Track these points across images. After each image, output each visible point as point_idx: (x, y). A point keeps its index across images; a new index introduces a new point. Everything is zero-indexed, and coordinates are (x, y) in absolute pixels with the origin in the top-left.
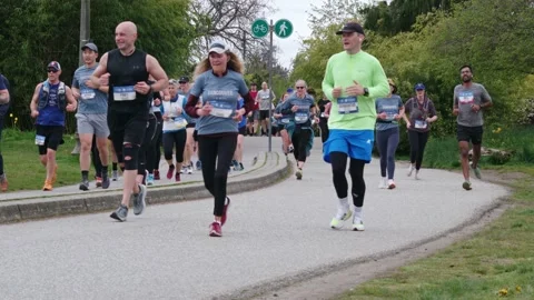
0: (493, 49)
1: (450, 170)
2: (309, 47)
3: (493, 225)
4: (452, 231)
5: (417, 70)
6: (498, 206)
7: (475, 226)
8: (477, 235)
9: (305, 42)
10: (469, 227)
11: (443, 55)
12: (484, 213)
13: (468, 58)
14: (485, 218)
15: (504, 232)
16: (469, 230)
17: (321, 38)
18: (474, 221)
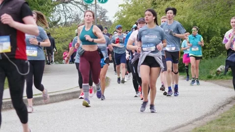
0: (230, 6)
1: (206, 80)
2: (122, 9)
3: (223, 115)
4: (197, 120)
5: (186, 21)
6: (230, 102)
7: (212, 116)
8: (211, 122)
9: (120, 6)
10: (209, 117)
11: (200, 11)
12: (220, 108)
13: (215, 12)
14: (220, 110)
15: (229, 119)
16: (208, 119)
17: (129, 3)
18: (212, 113)
